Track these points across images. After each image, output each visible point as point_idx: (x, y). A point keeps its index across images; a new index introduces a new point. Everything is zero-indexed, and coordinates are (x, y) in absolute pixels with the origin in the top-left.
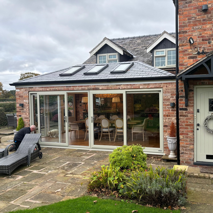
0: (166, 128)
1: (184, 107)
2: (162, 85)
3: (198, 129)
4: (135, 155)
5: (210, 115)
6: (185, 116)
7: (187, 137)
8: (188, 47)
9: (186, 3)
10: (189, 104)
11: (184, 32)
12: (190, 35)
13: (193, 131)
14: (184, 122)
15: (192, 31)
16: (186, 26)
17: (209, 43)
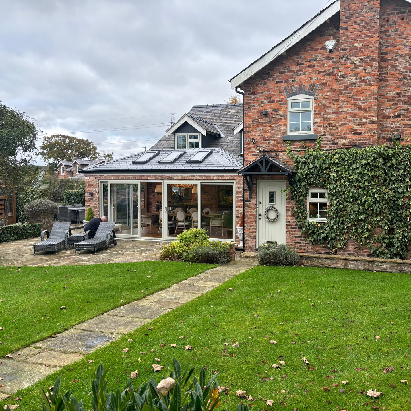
0: (238, 220)
1: (249, 199)
2: (235, 177)
3: (260, 219)
4: (197, 235)
5: (270, 206)
6: (249, 207)
7: (250, 226)
8: (252, 145)
9: (251, 106)
10: (253, 196)
11: (248, 132)
12: (253, 135)
13: (256, 221)
14: (248, 212)
15: (255, 132)
16: (250, 127)
17: (269, 143)
